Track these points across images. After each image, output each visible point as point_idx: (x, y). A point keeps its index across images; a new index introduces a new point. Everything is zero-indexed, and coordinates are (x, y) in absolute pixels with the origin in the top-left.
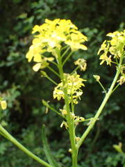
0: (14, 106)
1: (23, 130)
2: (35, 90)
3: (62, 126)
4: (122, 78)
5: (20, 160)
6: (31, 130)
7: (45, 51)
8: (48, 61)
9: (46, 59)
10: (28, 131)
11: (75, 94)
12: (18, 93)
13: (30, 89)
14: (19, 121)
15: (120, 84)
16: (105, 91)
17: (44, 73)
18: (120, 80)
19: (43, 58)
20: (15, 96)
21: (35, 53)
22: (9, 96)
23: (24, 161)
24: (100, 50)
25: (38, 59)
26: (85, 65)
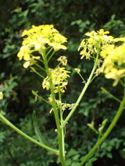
0: (12, 96)
1: (21, 120)
2: (31, 81)
3: (51, 112)
4: (98, 70)
5: (19, 148)
6: (28, 119)
7: (33, 51)
8: (35, 60)
9: (34, 57)
10: (26, 120)
11: (61, 84)
12: (15, 84)
13: (27, 79)
14: (16, 112)
15: (97, 75)
16: (84, 82)
17: (33, 69)
18: (97, 72)
19: (31, 57)
20: (12, 87)
21: (25, 53)
22: (6, 86)
23: (22, 149)
24: (80, 47)
25: (27, 58)
26: (66, 61)
